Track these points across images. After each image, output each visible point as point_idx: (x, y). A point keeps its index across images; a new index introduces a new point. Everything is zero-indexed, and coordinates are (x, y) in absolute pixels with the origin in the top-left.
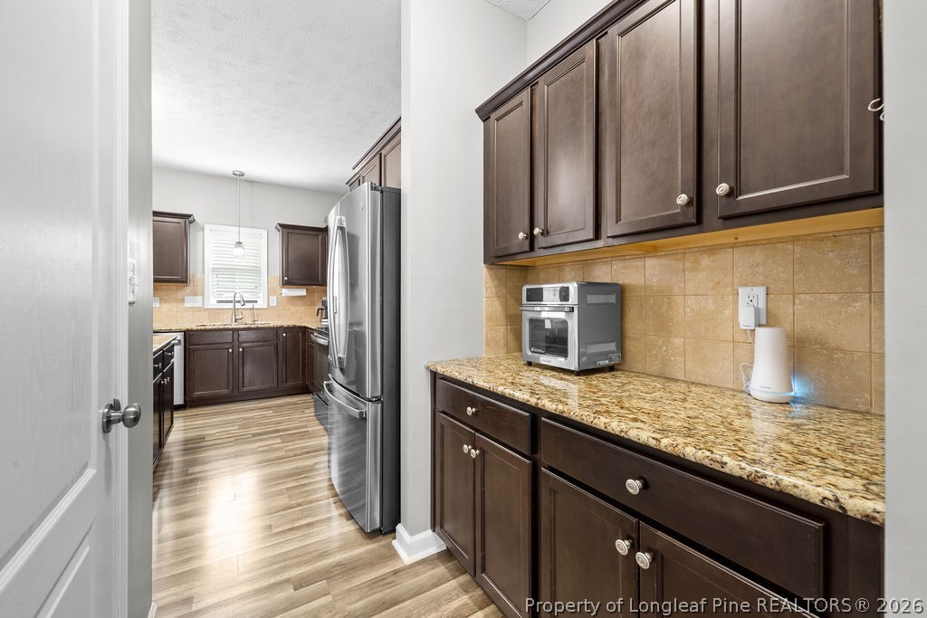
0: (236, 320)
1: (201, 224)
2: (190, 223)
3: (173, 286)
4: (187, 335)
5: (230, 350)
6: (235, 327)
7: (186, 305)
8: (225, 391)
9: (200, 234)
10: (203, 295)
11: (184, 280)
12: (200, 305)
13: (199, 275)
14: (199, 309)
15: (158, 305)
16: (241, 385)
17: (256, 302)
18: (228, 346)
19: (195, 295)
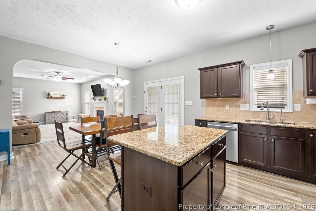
0: (269, 119)
1: (248, 66)
2: (242, 66)
3: (235, 99)
4: (239, 126)
5: (265, 139)
6: (268, 124)
7: (241, 109)
8: (262, 164)
9: (247, 71)
10: (249, 103)
11: (239, 96)
12: (248, 109)
13: (247, 93)
14: (247, 111)
15: (228, 109)
16: (272, 163)
17: (284, 108)
18: (263, 136)
19: (245, 103)
